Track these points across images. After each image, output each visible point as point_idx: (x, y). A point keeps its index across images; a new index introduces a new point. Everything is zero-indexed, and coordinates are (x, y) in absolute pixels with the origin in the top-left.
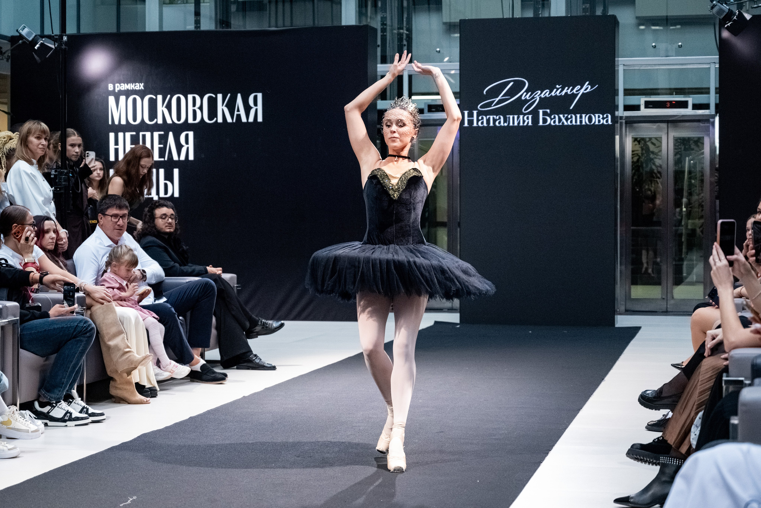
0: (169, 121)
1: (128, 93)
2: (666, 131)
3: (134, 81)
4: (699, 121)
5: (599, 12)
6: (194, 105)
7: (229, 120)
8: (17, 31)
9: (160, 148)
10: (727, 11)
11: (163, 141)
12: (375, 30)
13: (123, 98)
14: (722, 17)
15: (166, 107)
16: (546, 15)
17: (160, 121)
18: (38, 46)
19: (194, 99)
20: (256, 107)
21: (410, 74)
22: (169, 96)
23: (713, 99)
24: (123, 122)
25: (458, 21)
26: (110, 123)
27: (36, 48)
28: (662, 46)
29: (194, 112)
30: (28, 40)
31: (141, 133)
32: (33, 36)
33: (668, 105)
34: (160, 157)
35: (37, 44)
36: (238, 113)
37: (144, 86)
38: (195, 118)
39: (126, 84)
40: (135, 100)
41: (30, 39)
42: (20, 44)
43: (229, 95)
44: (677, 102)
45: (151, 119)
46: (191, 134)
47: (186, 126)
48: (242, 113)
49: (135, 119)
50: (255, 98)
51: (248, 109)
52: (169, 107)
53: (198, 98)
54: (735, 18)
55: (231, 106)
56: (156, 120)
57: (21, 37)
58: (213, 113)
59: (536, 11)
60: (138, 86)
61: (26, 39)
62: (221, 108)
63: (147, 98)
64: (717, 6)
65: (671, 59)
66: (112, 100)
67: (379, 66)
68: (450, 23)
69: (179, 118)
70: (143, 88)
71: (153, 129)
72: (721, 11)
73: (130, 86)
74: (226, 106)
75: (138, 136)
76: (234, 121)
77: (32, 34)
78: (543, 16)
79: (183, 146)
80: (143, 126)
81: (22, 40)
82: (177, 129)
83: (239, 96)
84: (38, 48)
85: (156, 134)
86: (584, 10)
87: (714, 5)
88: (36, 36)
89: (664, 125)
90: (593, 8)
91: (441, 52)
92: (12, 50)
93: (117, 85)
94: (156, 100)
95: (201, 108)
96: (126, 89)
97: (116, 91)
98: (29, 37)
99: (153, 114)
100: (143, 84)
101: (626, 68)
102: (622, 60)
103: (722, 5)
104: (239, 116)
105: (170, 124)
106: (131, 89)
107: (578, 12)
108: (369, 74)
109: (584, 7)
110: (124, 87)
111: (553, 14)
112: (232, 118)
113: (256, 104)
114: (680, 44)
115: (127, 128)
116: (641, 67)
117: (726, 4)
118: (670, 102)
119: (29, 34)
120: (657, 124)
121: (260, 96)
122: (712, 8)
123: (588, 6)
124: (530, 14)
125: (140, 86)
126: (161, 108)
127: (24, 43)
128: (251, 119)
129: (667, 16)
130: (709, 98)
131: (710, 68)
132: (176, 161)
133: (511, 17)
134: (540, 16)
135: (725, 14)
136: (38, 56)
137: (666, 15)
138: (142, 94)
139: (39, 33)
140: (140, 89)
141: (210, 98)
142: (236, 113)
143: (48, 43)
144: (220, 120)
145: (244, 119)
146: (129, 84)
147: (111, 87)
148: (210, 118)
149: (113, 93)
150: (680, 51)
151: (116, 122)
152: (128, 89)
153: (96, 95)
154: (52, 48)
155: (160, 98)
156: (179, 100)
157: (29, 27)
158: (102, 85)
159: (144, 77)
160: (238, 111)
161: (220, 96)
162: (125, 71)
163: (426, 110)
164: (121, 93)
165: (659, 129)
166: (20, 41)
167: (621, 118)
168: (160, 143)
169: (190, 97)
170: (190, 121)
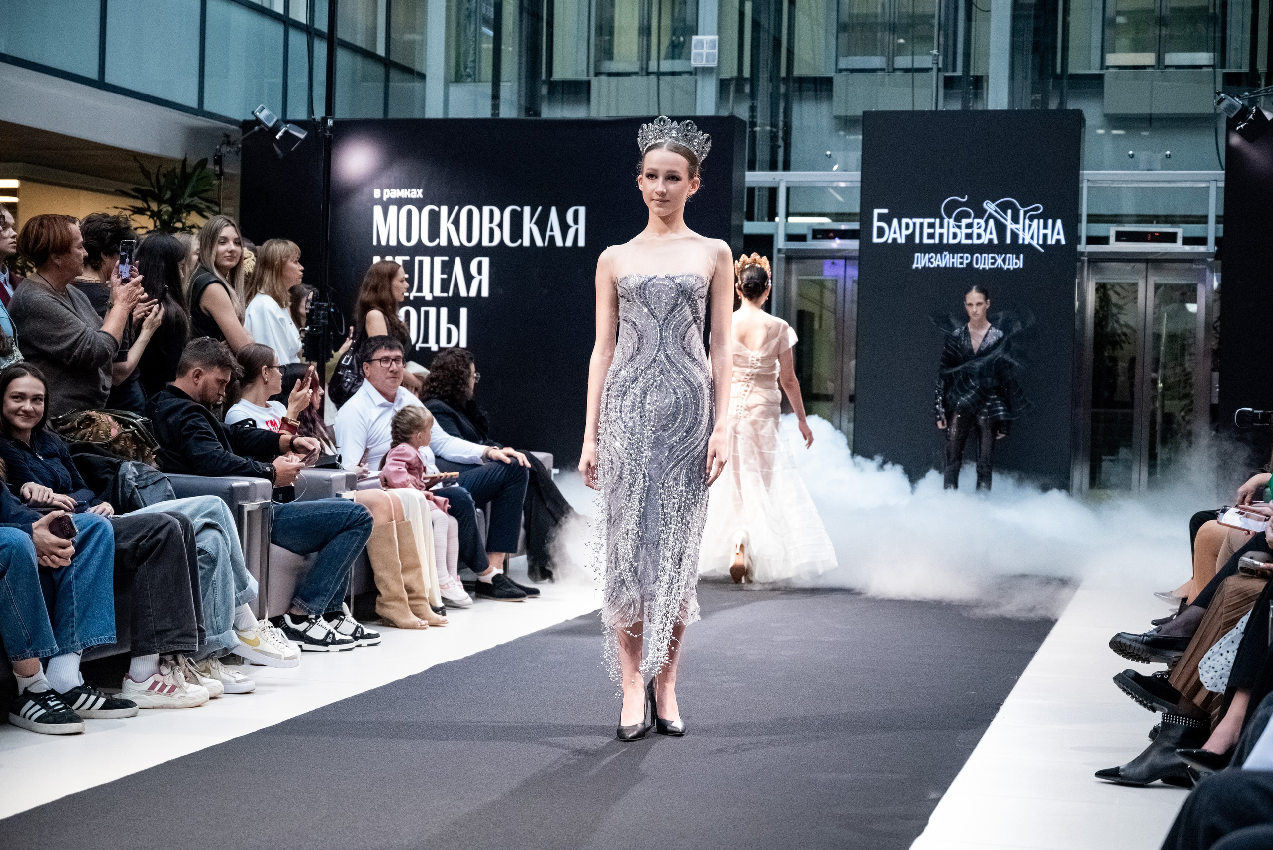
0: (456, 243)
1: (400, 203)
2: (1145, 274)
3: (409, 186)
4: (1191, 261)
5: (1053, 105)
6: (491, 221)
7: (539, 243)
8: (253, 113)
9: (442, 280)
10: (1240, 107)
11: (447, 270)
12: (743, 123)
13: (393, 209)
14: (1232, 115)
15: (453, 223)
16: (979, 107)
17: (443, 242)
18: (280, 134)
19: (491, 212)
20: (576, 226)
21: (789, 185)
22: (457, 208)
23: (1212, 230)
24: (393, 243)
25: (861, 114)
26: (375, 243)
27: (278, 137)
28: (1143, 156)
29: (491, 231)
30: (267, 127)
31: (417, 259)
32: (275, 120)
33: (1149, 238)
34: (442, 292)
35: (279, 131)
36: (552, 233)
37: (423, 194)
38: (491, 239)
39: (398, 190)
40: (409, 213)
41: (270, 125)
42: (255, 132)
43: (540, 208)
44: (1161, 234)
45: (431, 239)
46: (486, 261)
47: (479, 250)
48: (557, 233)
49: (409, 239)
50: (576, 213)
51: (565, 228)
52: (456, 223)
53: (497, 212)
54: (1251, 117)
55: (542, 224)
56: (437, 240)
57: (258, 122)
58: (516, 232)
59: (965, 102)
60: (415, 193)
61: (263, 124)
62: (529, 226)
63: (426, 210)
64: (1226, 101)
65: (1154, 174)
66: (378, 210)
67: (747, 173)
68: (846, 117)
69: (470, 239)
70: (421, 196)
71: (432, 252)
72: (1231, 107)
73: (404, 193)
74: (536, 223)
75: (412, 262)
76: (546, 244)
77: (274, 118)
78: (975, 109)
79: (473, 277)
80: (420, 249)
81: (258, 125)
82: (467, 254)
83: (554, 210)
84: (281, 137)
85: (438, 260)
86: (1034, 103)
87: (1222, 98)
88: (278, 121)
89: (1142, 266)
90: (1045, 101)
91: (833, 156)
92: (243, 140)
93: (386, 190)
94: (439, 212)
95: (500, 225)
96: (398, 197)
97: (385, 199)
98: (269, 123)
99: (434, 232)
100: (421, 190)
101: (1090, 184)
102: (1088, 174)
103: (1233, 98)
104: (552, 238)
105: (456, 247)
106: (406, 197)
107: (1026, 105)
108: (734, 184)
109: (1033, 98)
110: (396, 194)
111: (991, 107)
112: (544, 241)
113: (576, 221)
114: (1168, 152)
115: (399, 249)
116: (1112, 183)
117: (1238, 97)
118: (1152, 233)
119: (269, 118)
120: (1133, 264)
121: (582, 210)
122: (1219, 103)
123: (1039, 97)
124: (956, 106)
125: (417, 193)
126: (445, 225)
127: (261, 130)
128: (569, 243)
129: (1151, 115)
130: (1207, 231)
131: (1209, 187)
132: (464, 298)
133: (934, 109)
134: (971, 109)
135: (1237, 111)
136: (280, 148)
137: (1149, 112)
138: (420, 204)
139: (280, 117)
140: (418, 197)
141: (513, 212)
142: (549, 233)
143: (293, 130)
144: (526, 243)
145: (559, 242)
146: (403, 190)
147: (377, 194)
148: (513, 240)
149: (380, 202)
150: (1169, 163)
151: (384, 243)
152: (400, 198)
153: (357, 203)
154: (298, 139)
155: (444, 210)
156: (470, 213)
157: (270, 109)
158: (366, 191)
159: (423, 183)
160: (552, 230)
161: (527, 210)
162: (396, 171)
163: (809, 237)
164: (391, 202)
165: (1134, 272)
166: (256, 128)
167: (1082, 253)
168: (442, 273)
169: (486, 210)
170: (486, 243)
